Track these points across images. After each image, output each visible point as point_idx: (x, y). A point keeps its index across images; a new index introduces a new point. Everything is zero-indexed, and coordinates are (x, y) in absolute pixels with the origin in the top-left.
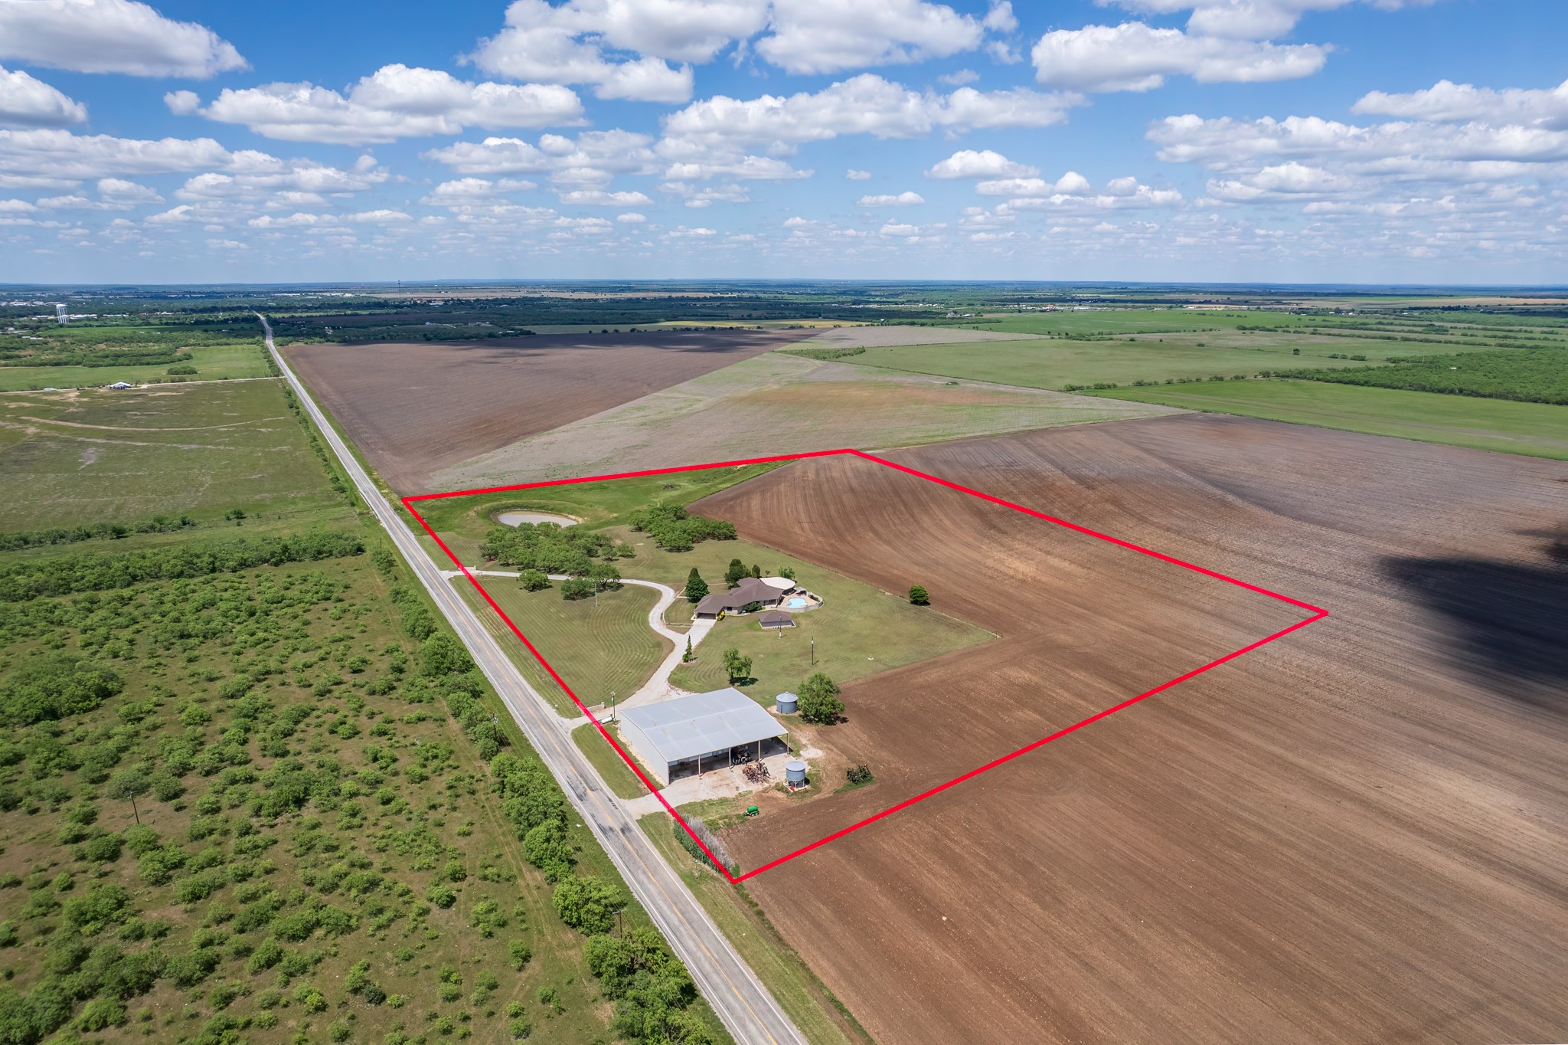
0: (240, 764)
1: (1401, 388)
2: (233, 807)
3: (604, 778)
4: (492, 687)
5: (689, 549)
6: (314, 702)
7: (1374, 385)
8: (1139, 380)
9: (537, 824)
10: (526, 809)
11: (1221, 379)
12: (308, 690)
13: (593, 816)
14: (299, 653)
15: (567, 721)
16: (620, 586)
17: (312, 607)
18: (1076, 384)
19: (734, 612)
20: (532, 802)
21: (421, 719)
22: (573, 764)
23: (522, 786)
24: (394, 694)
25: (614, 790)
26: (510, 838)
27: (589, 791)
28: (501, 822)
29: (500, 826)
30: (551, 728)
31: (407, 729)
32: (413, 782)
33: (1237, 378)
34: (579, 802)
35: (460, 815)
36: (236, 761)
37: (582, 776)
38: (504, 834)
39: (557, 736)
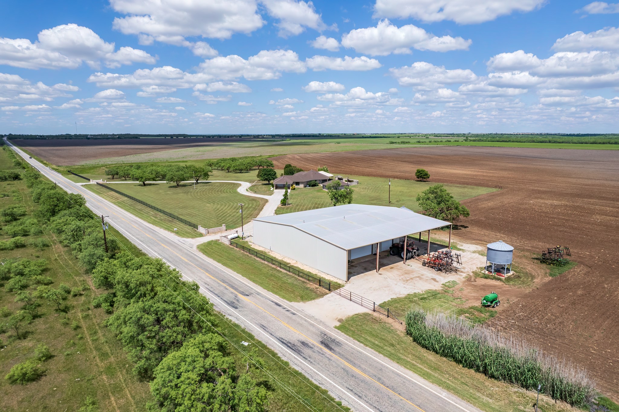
3: (254, 281)
8: (419, 141)
9: (177, 345)
10: (152, 318)
13: (263, 327)
15: (189, 240)
16: (209, 182)
19: (301, 186)
20: (162, 306)
22: (207, 271)
23: (142, 284)
25: (276, 293)
26: (121, 376)
27: (240, 296)
28: (106, 348)
29: (104, 356)
33: (455, 141)
34: (232, 310)
35: (30, 344)
37: (224, 281)
38: (110, 371)
39: (181, 250)
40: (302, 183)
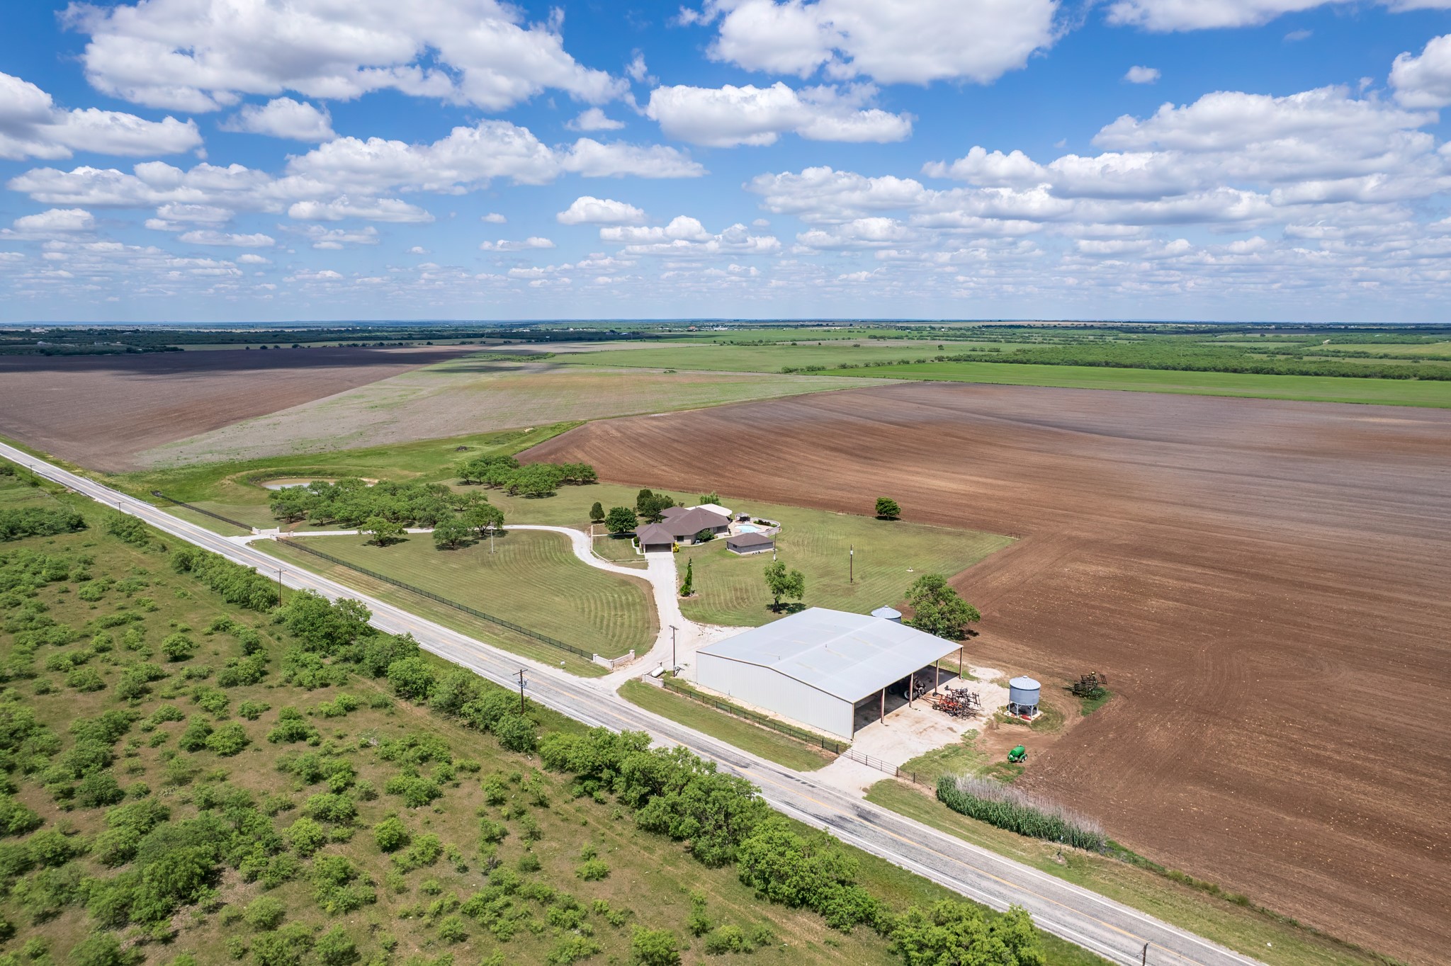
0: (20, 831)
1: (1058, 364)
2: (44, 918)
3: (739, 746)
4: (431, 654)
5: (550, 495)
6: (125, 709)
7: (1035, 363)
8: (843, 363)
11: (908, 363)
12: (102, 695)
13: (791, 804)
14: (49, 647)
16: (503, 533)
17: (38, 590)
18: (791, 367)
19: (687, 542)
21: (350, 708)
24: (268, 680)
25: (777, 761)
27: (738, 769)
30: (583, 694)
31: (338, 726)
32: (419, 803)
33: (919, 361)
36: (12, 827)
40: (689, 537)
